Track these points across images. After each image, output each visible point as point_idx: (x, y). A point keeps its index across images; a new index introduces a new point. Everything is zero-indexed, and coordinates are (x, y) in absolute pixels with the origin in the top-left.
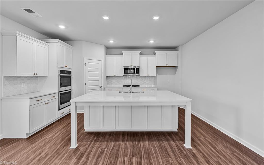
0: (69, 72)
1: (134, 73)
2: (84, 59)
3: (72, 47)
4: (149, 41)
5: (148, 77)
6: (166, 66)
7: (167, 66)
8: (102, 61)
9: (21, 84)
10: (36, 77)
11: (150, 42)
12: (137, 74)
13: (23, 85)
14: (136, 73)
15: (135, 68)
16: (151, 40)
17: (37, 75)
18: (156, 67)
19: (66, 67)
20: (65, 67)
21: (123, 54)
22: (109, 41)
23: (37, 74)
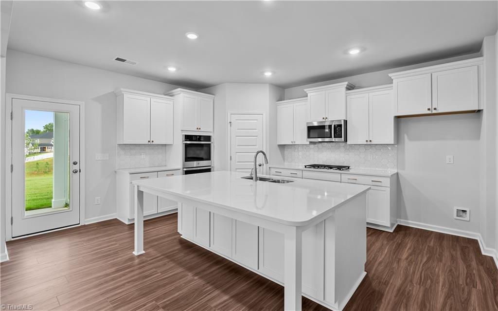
0: (208, 138)
1: (331, 137)
2: (229, 114)
3: (213, 96)
4: (346, 52)
5: (369, 145)
6: (429, 112)
7: (434, 112)
8: (264, 115)
9: (141, 154)
10: (151, 146)
12: (337, 140)
13: (143, 156)
14: (335, 137)
15: (331, 125)
17: (153, 143)
19: (199, 130)
20: (197, 130)
21: (307, 96)
22: (262, 73)
23: (153, 141)
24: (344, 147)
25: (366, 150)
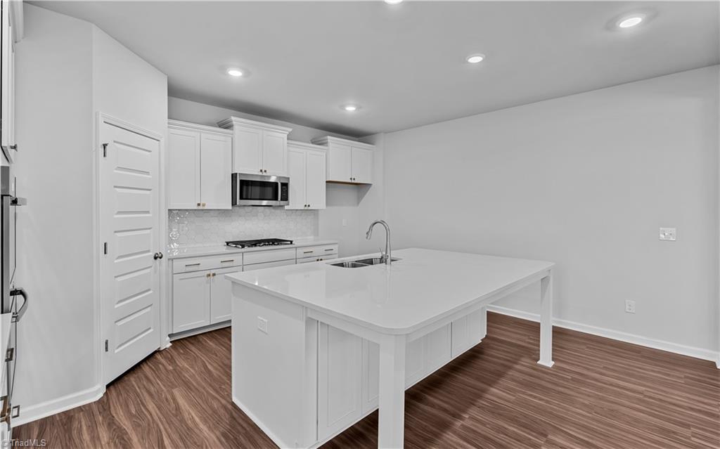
1: (276, 199)
2: (101, 122)
4: (343, 107)
6: (350, 181)
7: (353, 181)
8: (162, 141)
11: (345, 109)
12: (282, 203)
14: (281, 200)
15: (277, 184)
16: (349, 105)
18: (327, 182)
24: (263, 212)
25: (287, 216)
